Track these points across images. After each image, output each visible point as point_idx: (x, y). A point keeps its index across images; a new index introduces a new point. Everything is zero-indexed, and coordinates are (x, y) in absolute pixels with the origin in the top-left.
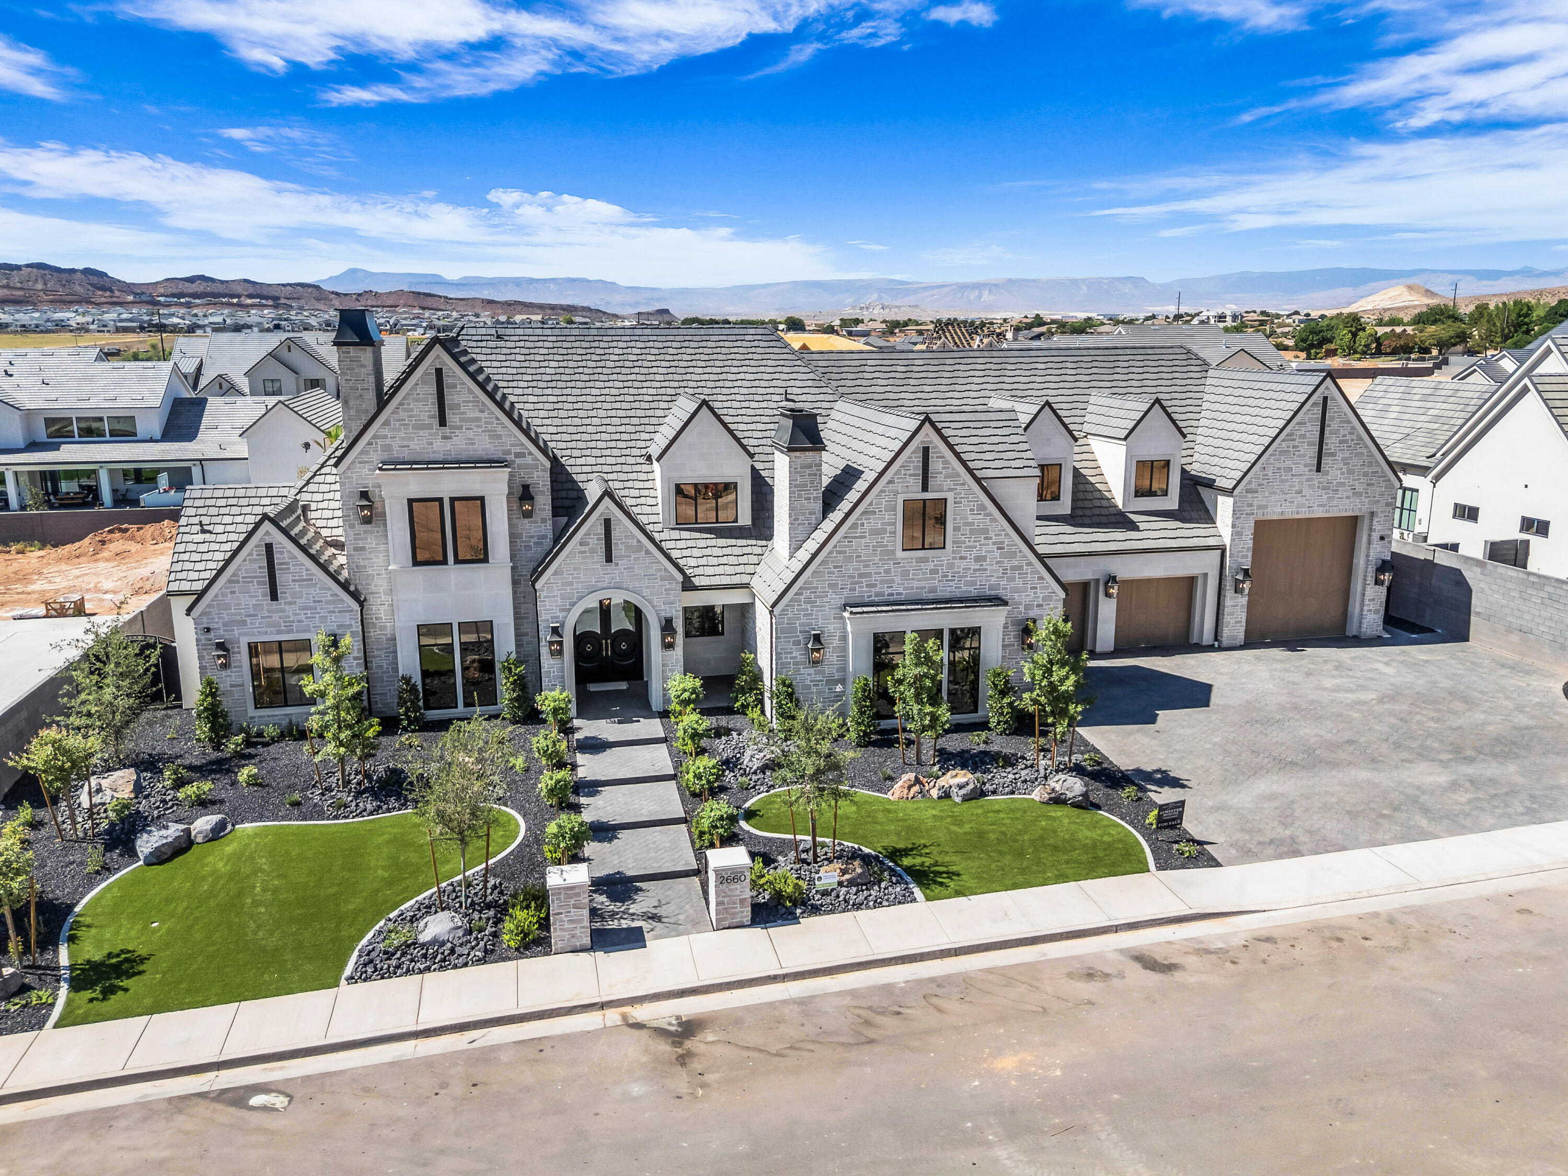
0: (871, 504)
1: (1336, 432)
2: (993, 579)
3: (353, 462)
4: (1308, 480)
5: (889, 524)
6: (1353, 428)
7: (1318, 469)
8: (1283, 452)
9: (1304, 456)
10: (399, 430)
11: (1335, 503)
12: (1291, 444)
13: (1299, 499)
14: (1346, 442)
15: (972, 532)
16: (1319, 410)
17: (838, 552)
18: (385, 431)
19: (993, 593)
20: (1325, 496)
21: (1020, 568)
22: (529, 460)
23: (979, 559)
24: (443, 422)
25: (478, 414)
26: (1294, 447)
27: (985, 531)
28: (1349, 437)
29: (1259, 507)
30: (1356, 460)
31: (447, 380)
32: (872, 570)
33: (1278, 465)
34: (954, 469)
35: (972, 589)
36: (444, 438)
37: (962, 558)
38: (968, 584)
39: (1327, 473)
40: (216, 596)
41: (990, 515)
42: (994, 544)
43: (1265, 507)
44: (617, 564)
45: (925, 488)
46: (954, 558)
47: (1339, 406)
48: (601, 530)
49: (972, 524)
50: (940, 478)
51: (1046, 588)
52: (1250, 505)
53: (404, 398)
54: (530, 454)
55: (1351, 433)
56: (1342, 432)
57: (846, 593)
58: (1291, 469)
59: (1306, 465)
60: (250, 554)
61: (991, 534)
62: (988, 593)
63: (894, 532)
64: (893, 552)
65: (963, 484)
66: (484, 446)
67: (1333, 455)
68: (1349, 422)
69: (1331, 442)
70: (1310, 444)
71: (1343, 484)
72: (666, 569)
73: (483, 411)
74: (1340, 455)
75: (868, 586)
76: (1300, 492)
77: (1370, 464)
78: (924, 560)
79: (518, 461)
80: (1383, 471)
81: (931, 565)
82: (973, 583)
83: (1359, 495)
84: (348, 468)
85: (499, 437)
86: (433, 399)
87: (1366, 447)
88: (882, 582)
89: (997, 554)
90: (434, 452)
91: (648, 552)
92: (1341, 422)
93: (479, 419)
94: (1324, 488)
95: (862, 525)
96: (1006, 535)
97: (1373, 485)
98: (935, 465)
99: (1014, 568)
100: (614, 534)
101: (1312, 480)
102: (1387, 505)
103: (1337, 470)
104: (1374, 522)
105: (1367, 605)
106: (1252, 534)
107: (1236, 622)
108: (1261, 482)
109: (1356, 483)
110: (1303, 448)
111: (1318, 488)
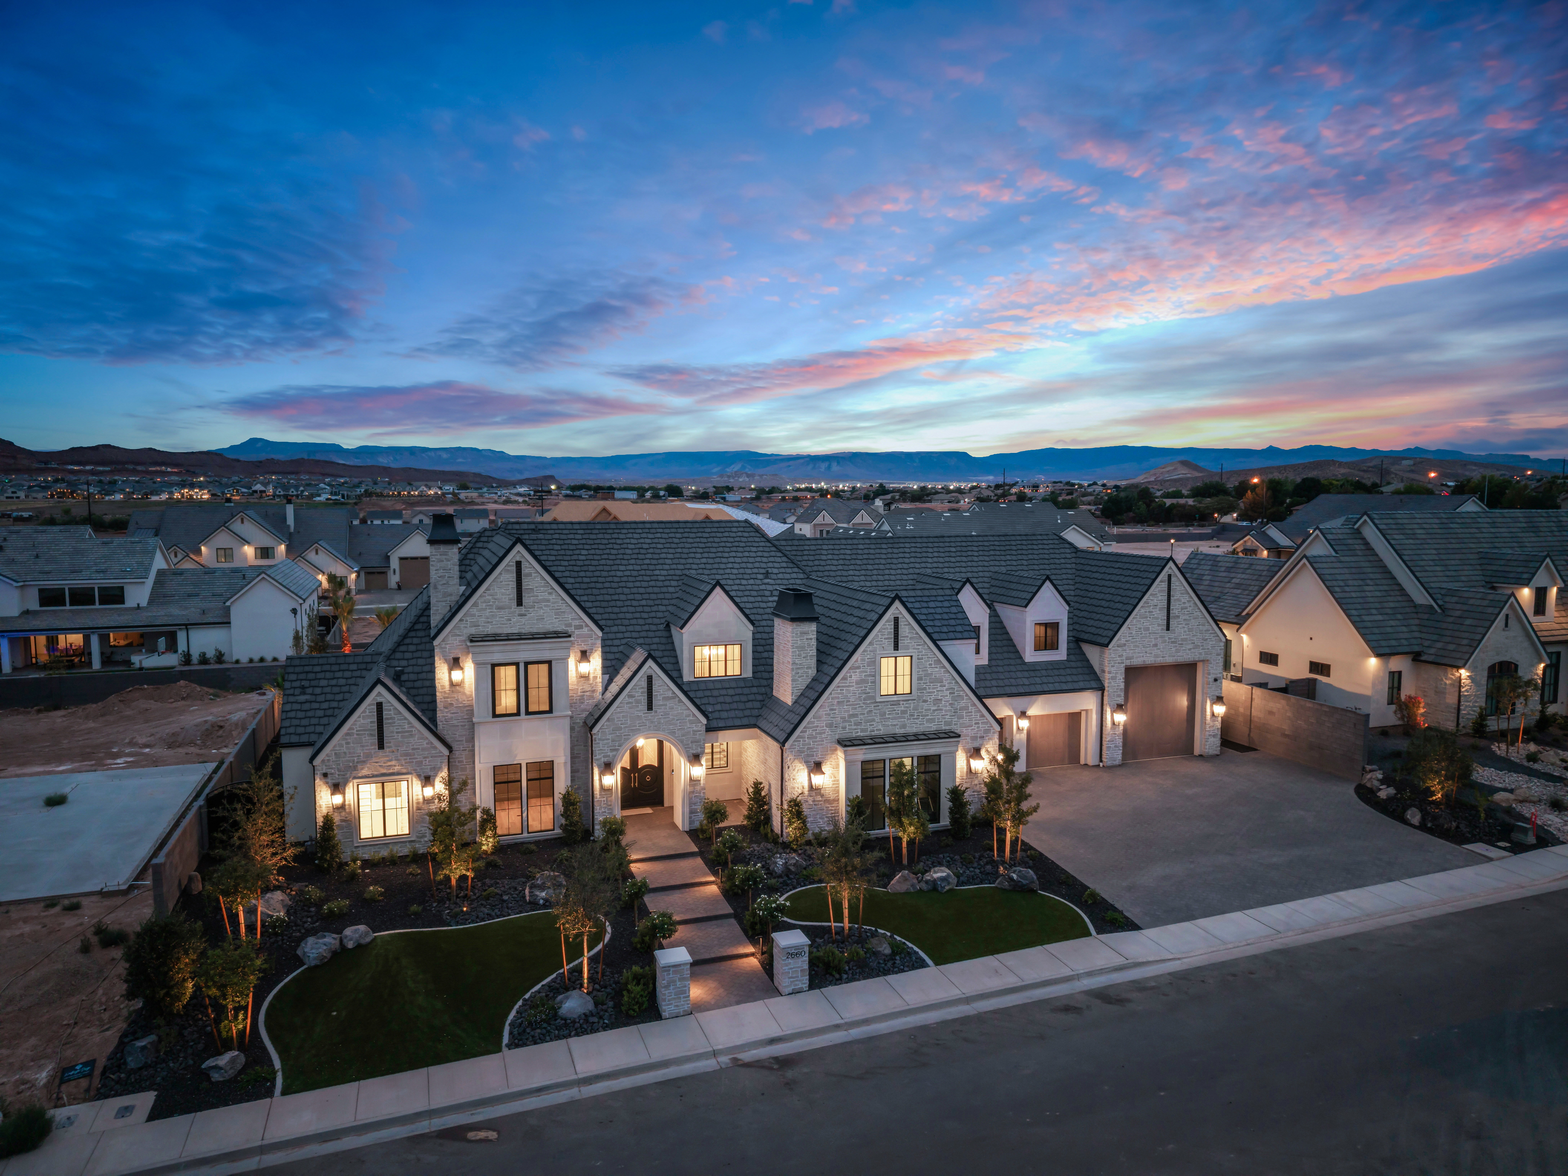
0: (857, 661)
1: (1178, 601)
2: (947, 717)
3: (447, 635)
4: (1160, 637)
5: (869, 676)
6: (1190, 598)
7: (1168, 629)
8: (1142, 616)
9: (1157, 618)
11: (1180, 654)
12: (1147, 610)
13: (1155, 651)
14: (1187, 608)
15: (932, 681)
16: (1165, 585)
17: (833, 699)
18: (474, 611)
19: (947, 728)
20: (1174, 649)
21: (966, 708)
22: (585, 630)
23: (937, 701)
24: (520, 603)
26: (1150, 612)
27: (941, 680)
28: (1187, 605)
29: (1127, 658)
30: (1193, 622)
31: (525, 571)
32: (858, 711)
33: (1139, 626)
34: (917, 633)
35: (932, 725)
36: (521, 615)
37: (922, 701)
38: (929, 721)
39: (1174, 631)
40: (335, 746)
42: (947, 690)
44: (656, 712)
45: (897, 648)
46: (919, 701)
47: (1179, 582)
48: (644, 684)
49: (931, 675)
50: (907, 640)
51: (987, 722)
52: (1122, 656)
54: (587, 626)
55: (1188, 602)
56: (1182, 601)
58: (1148, 629)
59: (1159, 625)
61: (945, 683)
62: (944, 728)
63: (874, 682)
64: (874, 698)
65: (924, 645)
66: (552, 621)
67: (1176, 618)
68: (1186, 593)
69: (1175, 608)
70: (1160, 610)
72: (694, 715)
73: (550, 594)
74: (1182, 618)
75: (856, 724)
77: (1203, 624)
78: (898, 703)
79: (577, 632)
80: (1212, 630)
81: (902, 708)
82: (933, 720)
83: (1197, 647)
84: (443, 640)
85: (563, 613)
86: (514, 585)
87: (1200, 612)
88: (866, 722)
89: (949, 697)
90: (512, 627)
91: (680, 701)
92: (1181, 593)
93: (548, 599)
94: (1173, 642)
95: (851, 677)
96: (957, 682)
97: (1207, 639)
98: (904, 630)
99: (962, 709)
100: (655, 688)
101: (1164, 636)
102: (1217, 655)
103: (1181, 629)
104: (1209, 668)
105: (1208, 731)
106: (1123, 679)
107: (1115, 746)
108: (1128, 639)
109: (1195, 638)
110: (1156, 613)
111: (1169, 642)
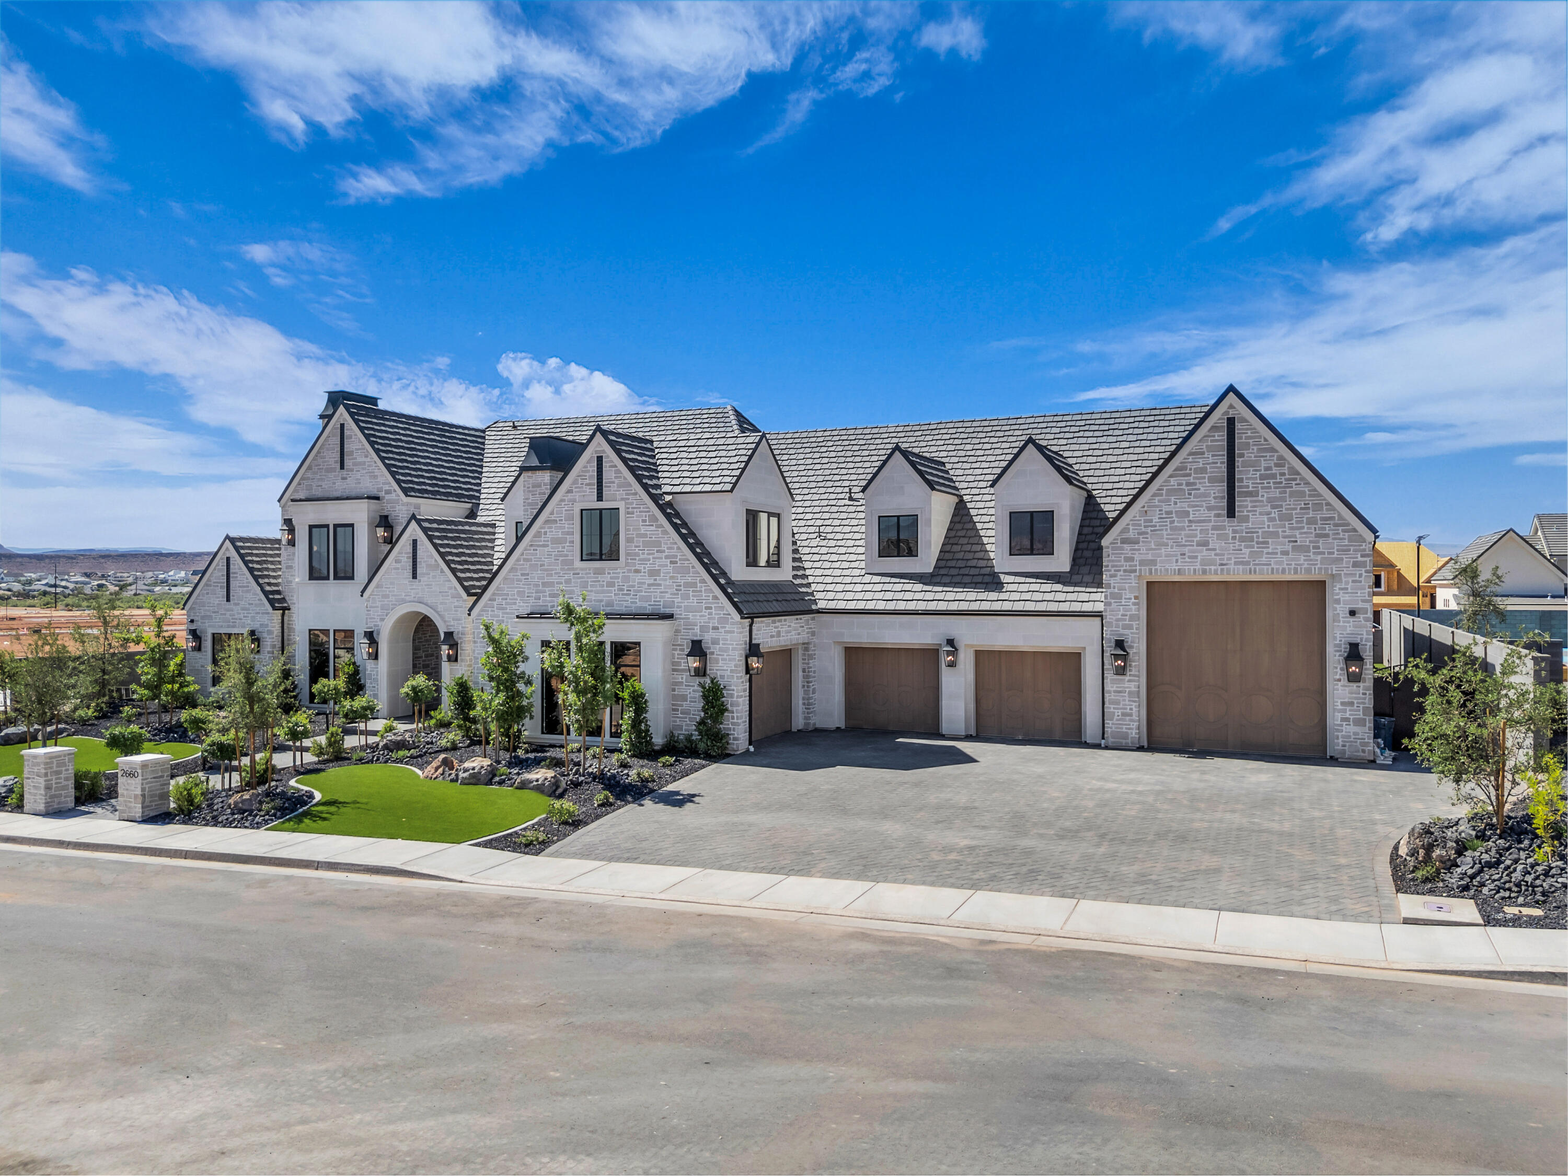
0: (552, 513)
1: (1254, 464)
2: (667, 595)
4: (1214, 528)
5: (568, 533)
6: (1281, 458)
7: (1231, 513)
8: (1171, 492)
9: (1205, 495)
10: (316, 473)
11: (1264, 559)
12: (1184, 480)
13: (1203, 553)
14: (1273, 476)
15: (646, 544)
16: (1221, 437)
17: (525, 560)
18: (309, 475)
19: (667, 610)
20: (1246, 551)
21: (694, 585)
22: (393, 496)
23: (653, 573)
24: (342, 467)
25: (364, 459)
26: (1188, 484)
27: (658, 544)
28: (1275, 470)
29: (1142, 563)
30: (1290, 502)
31: (346, 433)
32: (554, 579)
33: (1165, 508)
34: (625, 478)
35: (646, 604)
36: (343, 478)
37: (637, 571)
38: (641, 598)
39: (1246, 519)
40: (199, 595)
41: (662, 526)
42: (666, 557)
43: (1153, 562)
44: (420, 581)
45: (600, 498)
46: (629, 571)
47: (1254, 430)
48: (409, 548)
49: (645, 535)
50: (614, 487)
51: (722, 608)
52: (1132, 559)
53: (320, 448)
54: (395, 491)
55: (1277, 465)
56: (1264, 464)
57: (532, 600)
58: (1187, 514)
59: (1210, 508)
60: (218, 565)
61: (664, 547)
63: (572, 542)
64: (572, 562)
65: (636, 494)
66: (368, 486)
67: (1250, 494)
68: (1273, 450)
69: (1247, 478)
70: (1211, 480)
71: (1275, 535)
72: (454, 587)
73: (366, 456)
74: (1264, 496)
75: (550, 596)
76: (1205, 544)
77: (1318, 507)
78: (599, 572)
79: (387, 497)
80: (1341, 517)
81: (607, 578)
82: (647, 599)
83: (1305, 549)
85: (375, 477)
86: (338, 447)
87: (1308, 483)
89: (670, 568)
90: (336, 490)
91: (442, 571)
92: (1259, 450)
93: (364, 463)
94: (1242, 539)
95: (545, 533)
96: (679, 548)
97: (1327, 536)
98: (608, 474)
99: (687, 585)
100: (419, 554)
101: (1223, 528)
102: (1355, 565)
103: (1261, 514)
104: (1337, 590)
105: (1340, 711)
106: (1136, 598)
107: (1123, 714)
108: (1144, 529)
109: (1297, 533)
110: (1204, 486)
111: (1234, 538)
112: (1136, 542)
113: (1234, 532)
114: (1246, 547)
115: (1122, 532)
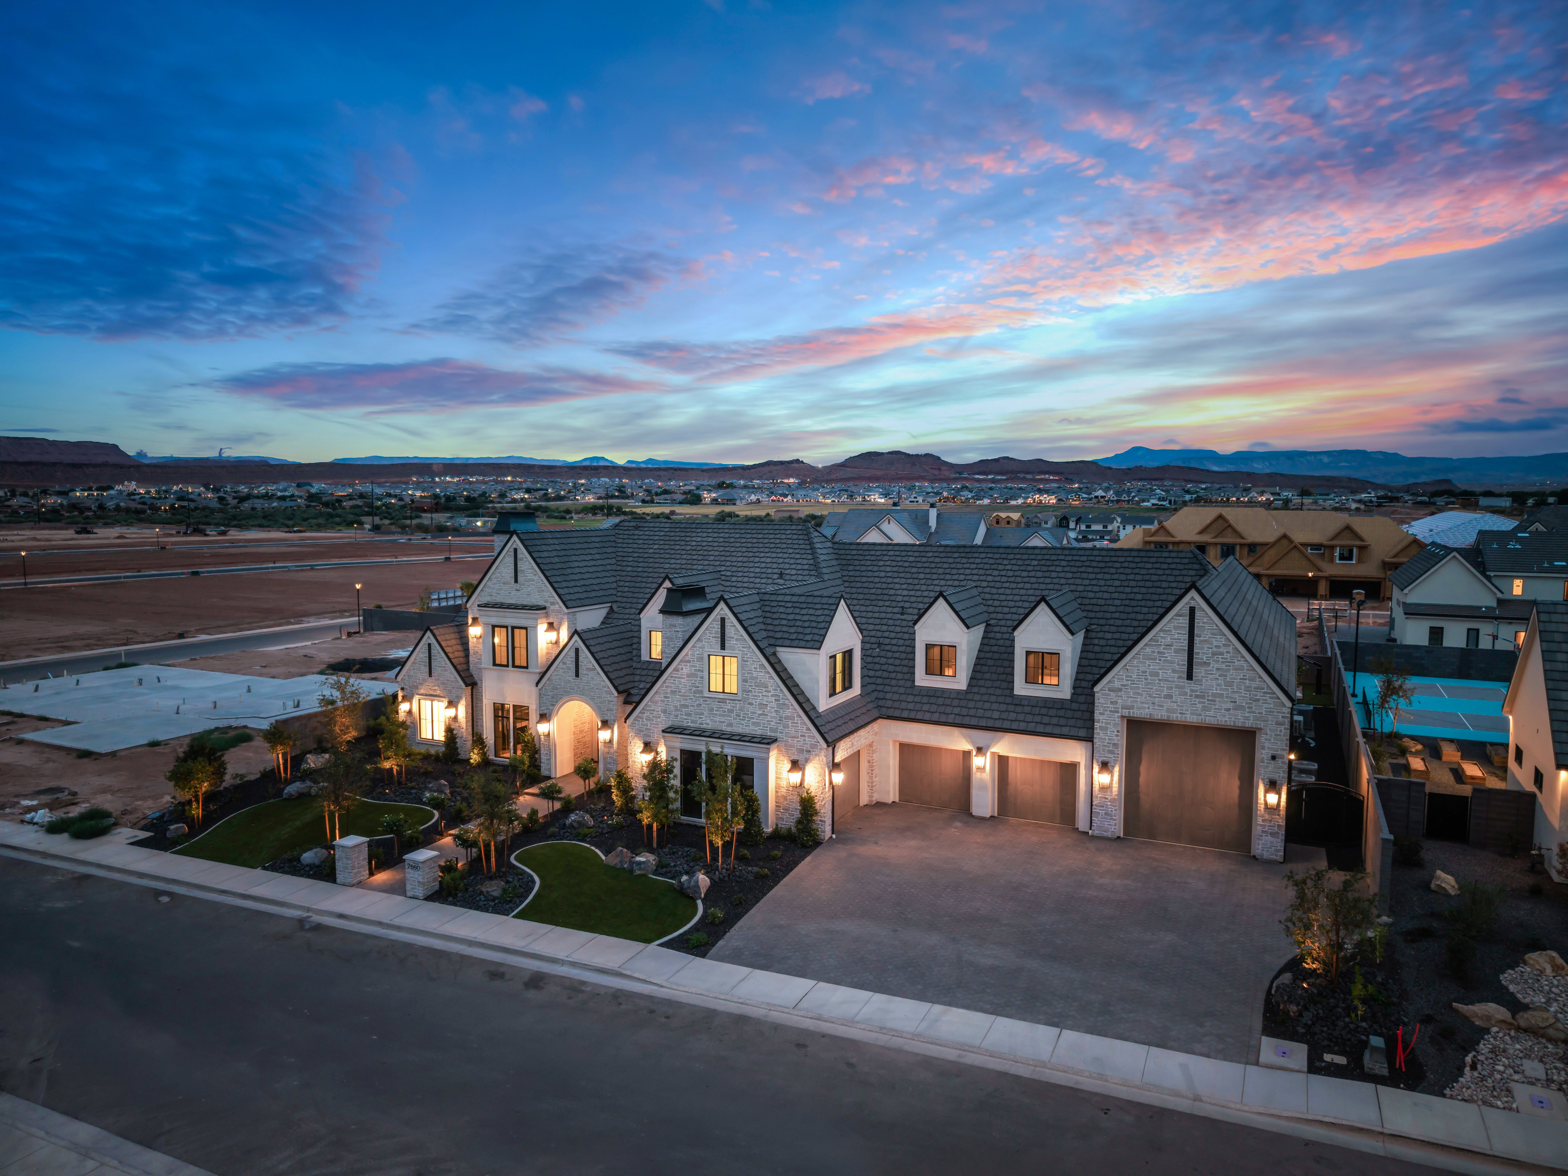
1: (1208, 643)
3: (474, 600)
4: (1177, 687)
5: (699, 670)
7: (1190, 677)
8: (1146, 657)
9: (1172, 662)
10: (496, 584)
11: (1212, 713)
12: (1156, 649)
13: (1168, 704)
14: (1222, 654)
15: (757, 685)
16: (1184, 620)
19: (773, 734)
20: (1200, 706)
21: (792, 718)
22: (557, 606)
23: (762, 706)
24: (516, 581)
25: (533, 578)
27: (766, 686)
28: (1222, 650)
29: (1124, 706)
30: (1233, 673)
31: (519, 556)
32: (688, 702)
33: (1142, 668)
34: (742, 636)
36: (514, 590)
37: (749, 704)
38: (754, 723)
39: (1200, 682)
40: (408, 670)
41: (769, 673)
43: (1132, 707)
44: (581, 679)
45: (723, 648)
46: (745, 703)
47: (1209, 618)
48: (573, 654)
49: (756, 679)
50: (733, 641)
51: (814, 738)
52: (1116, 703)
53: (499, 565)
54: (557, 602)
55: (1224, 645)
56: (1214, 644)
57: (672, 718)
58: (1157, 674)
59: (1174, 671)
60: (422, 648)
62: (769, 734)
63: (702, 677)
64: (702, 692)
65: (748, 648)
66: (536, 597)
67: (1204, 664)
69: (1202, 652)
70: (1176, 651)
71: (1221, 696)
72: (608, 687)
73: (535, 575)
75: (686, 714)
76: (1169, 697)
77: (1253, 679)
78: (723, 701)
79: (552, 607)
80: (1269, 688)
81: (728, 706)
82: (758, 725)
84: (472, 604)
85: (543, 593)
86: (512, 566)
88: (696, 714)
89: (775, 704)
90: (512, 598)
91: (598, 673)
92: (1212, 633)
94: (1197, 696)
95: (682, 669)
97: (1258, 700)
98: (730, 631)
99: (787, 718)
100: (581, 659)
101: (1183, 687)
102: (1278, 724)
103: (1211, 680)
104: (1263, 739)
105: (1261, 825)
106: (1118, 731)
107: (1106, 814)
108: (1125, 683)
109: (1236, 696)
110: (1170, 655)
111: (1191, 696)
112: (1120, 690)
113: (1192, 691)
114: (1200, 703)
115: (1109, 682)
